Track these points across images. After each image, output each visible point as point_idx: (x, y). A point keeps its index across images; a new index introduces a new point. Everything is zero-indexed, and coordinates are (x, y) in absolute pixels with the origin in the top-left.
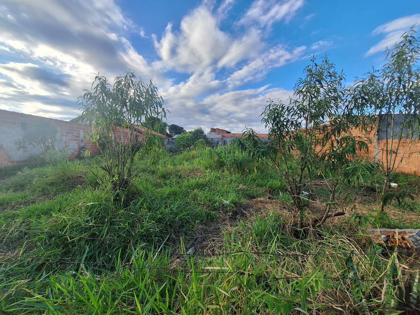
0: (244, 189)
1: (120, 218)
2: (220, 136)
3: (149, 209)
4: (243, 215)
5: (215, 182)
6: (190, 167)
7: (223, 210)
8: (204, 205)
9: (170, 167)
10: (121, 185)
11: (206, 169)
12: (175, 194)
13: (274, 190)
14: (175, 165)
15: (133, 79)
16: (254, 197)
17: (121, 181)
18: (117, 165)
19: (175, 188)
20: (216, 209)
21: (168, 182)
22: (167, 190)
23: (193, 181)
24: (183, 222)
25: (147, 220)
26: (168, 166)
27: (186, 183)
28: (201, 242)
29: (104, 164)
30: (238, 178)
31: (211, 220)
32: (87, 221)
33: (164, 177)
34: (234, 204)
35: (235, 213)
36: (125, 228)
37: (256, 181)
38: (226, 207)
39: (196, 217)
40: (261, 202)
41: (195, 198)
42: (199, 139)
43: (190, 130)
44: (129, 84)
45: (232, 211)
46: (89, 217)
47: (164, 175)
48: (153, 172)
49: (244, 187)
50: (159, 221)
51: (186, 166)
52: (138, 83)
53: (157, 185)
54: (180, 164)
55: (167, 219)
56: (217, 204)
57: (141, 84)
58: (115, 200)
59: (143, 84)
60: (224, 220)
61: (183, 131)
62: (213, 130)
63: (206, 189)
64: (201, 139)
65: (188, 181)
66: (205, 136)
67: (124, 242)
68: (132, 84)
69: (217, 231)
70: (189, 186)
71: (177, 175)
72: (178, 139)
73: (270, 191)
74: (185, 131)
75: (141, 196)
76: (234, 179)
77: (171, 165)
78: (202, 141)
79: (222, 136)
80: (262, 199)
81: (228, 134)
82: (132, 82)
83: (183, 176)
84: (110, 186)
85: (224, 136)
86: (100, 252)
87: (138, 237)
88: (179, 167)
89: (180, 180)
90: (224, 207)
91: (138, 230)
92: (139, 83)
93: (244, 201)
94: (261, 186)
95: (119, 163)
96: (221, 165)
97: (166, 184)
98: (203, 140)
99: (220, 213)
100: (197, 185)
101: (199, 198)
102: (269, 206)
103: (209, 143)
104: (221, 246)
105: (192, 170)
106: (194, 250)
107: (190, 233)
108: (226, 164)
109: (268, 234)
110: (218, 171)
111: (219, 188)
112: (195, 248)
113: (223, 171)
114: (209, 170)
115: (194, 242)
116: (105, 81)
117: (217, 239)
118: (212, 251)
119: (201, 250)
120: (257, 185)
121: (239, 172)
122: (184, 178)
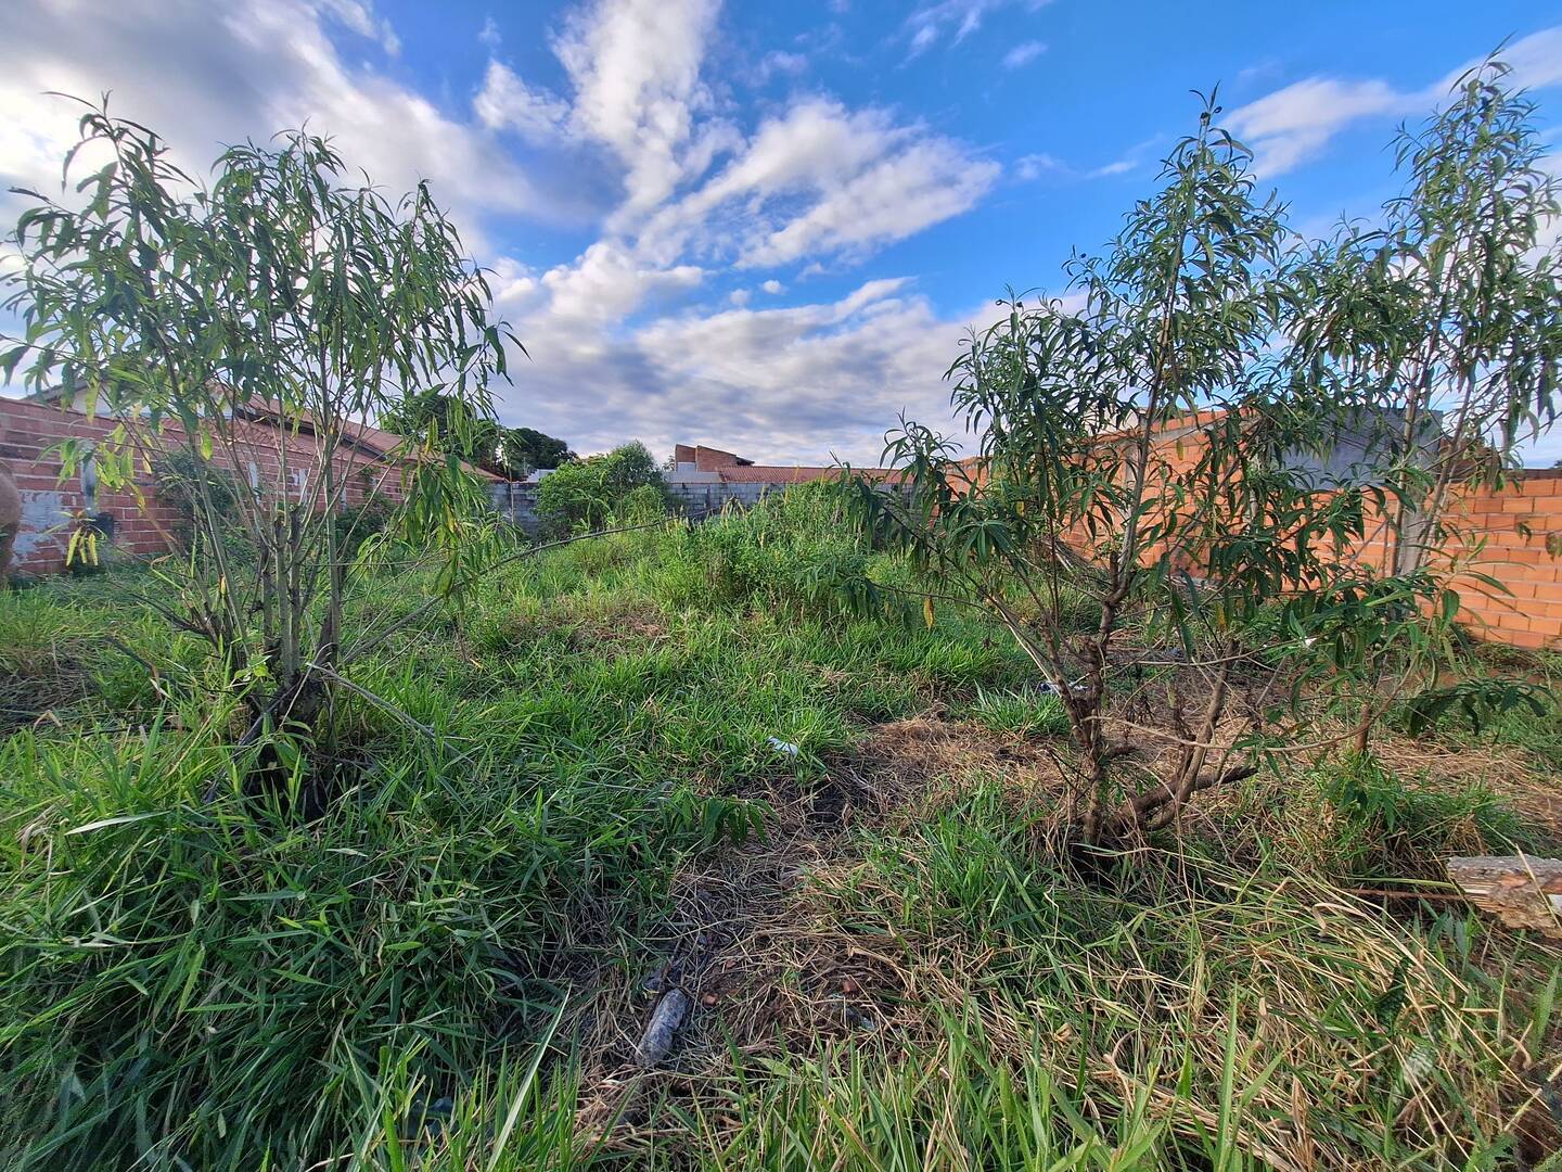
0: (842, 684)
1: (281, 884)
2: (712, 477)
3: (443, 815)
4: (860, 799)
5: (722, 661)
6: (612, 597)
7: (775, 784)
8: (693, 765)
9: (525, 603)
10: (287, 704)
11: (680, 603)
12: (559, 723)
13: (950, 681)
14: (544, 592)
15: (321, 169)
16: (882, 717)
17: (287, 685)
18: (259, 606)
19: (556, 696)
20: (746, 781)
21: (520, 668)
22: (523, 707)
23: (630, 662)
24: (610, 860)
25: (433, 882)
26: (517, 599)
27: (600, 670)
29: (187, 600)
30: (812, 642)
31: (734, 835)
32: (79, 925)
33: (502, 645)
34: (819, 754)
35: (830, 797)
36: (312, 939)
37: (879, 649)
38: (791, 770)
39: (667, 832)
40: (918, 735)
41: (649, 735)
42: (635, 485)
43: (594, 454)
44: (306, 198)
45: (817, 787)
46: (95, 893)
47: (499, 639)
48: (451, 627)
49: (842, 675)
50: (498, 873)
51: (596, 594)
52: (354, 197)
53: (472, 689)
54: (570, 588)
55: (538, 859)
56: (750, 758)
57: (373, 208)
58: (251, 786)
59: (381, 207)
60: (788, 832)
61: (566, 457)
62: (685, 454)
63: (689, 691)
64: (646, 487)
65: (611, 660)
66: (658, 475)
67: (310, 1012)
68: (324, 198)
69: (772, 887)
70: (616, 683)
71: (559, 637)
72: (547, 488)
73: (937, 688)
74: (574, 455)
75: (394, 747)
76: (798, 643)
77: (527, 594)
78: (649, 496)
79: (721, 475)
80: (916, 722)
81: (742, 469)
82: (323, 189)
83: (586, 637)
84: (221, 712)
85: (728, 478)
86: (159, 1098)
87: (389, 975)
88: (568, 603)
89: (575, 658)
90: (778, 770)
91: (389, 938)
92: (361, 198)
93: (857, 738)
94: (903, 669)
95: (269, 596)
96: (737, 587)
97: (511, 677)
98: (652, 489)
99: (766, 797)
100: (650, 675)
101: (666, 737)
102: (948, 750)
103: (672, 500)
104: (806, 973)
105: (622, 614)
106: (682, 1007)
107: (653, 915)
108: (758, 584)
109: (1006, 895)
110: (730, 615)
111: (742, 687)
112: (685, 993)
113: (747, 615)
114: (691, 612)
115: (676, 959)
116: (150, 150)
117: (779, 929)
118: (767, 1004)
119: (711, 1000)
120: (888, 666)
121: (811, 616)
122: (591, 646)
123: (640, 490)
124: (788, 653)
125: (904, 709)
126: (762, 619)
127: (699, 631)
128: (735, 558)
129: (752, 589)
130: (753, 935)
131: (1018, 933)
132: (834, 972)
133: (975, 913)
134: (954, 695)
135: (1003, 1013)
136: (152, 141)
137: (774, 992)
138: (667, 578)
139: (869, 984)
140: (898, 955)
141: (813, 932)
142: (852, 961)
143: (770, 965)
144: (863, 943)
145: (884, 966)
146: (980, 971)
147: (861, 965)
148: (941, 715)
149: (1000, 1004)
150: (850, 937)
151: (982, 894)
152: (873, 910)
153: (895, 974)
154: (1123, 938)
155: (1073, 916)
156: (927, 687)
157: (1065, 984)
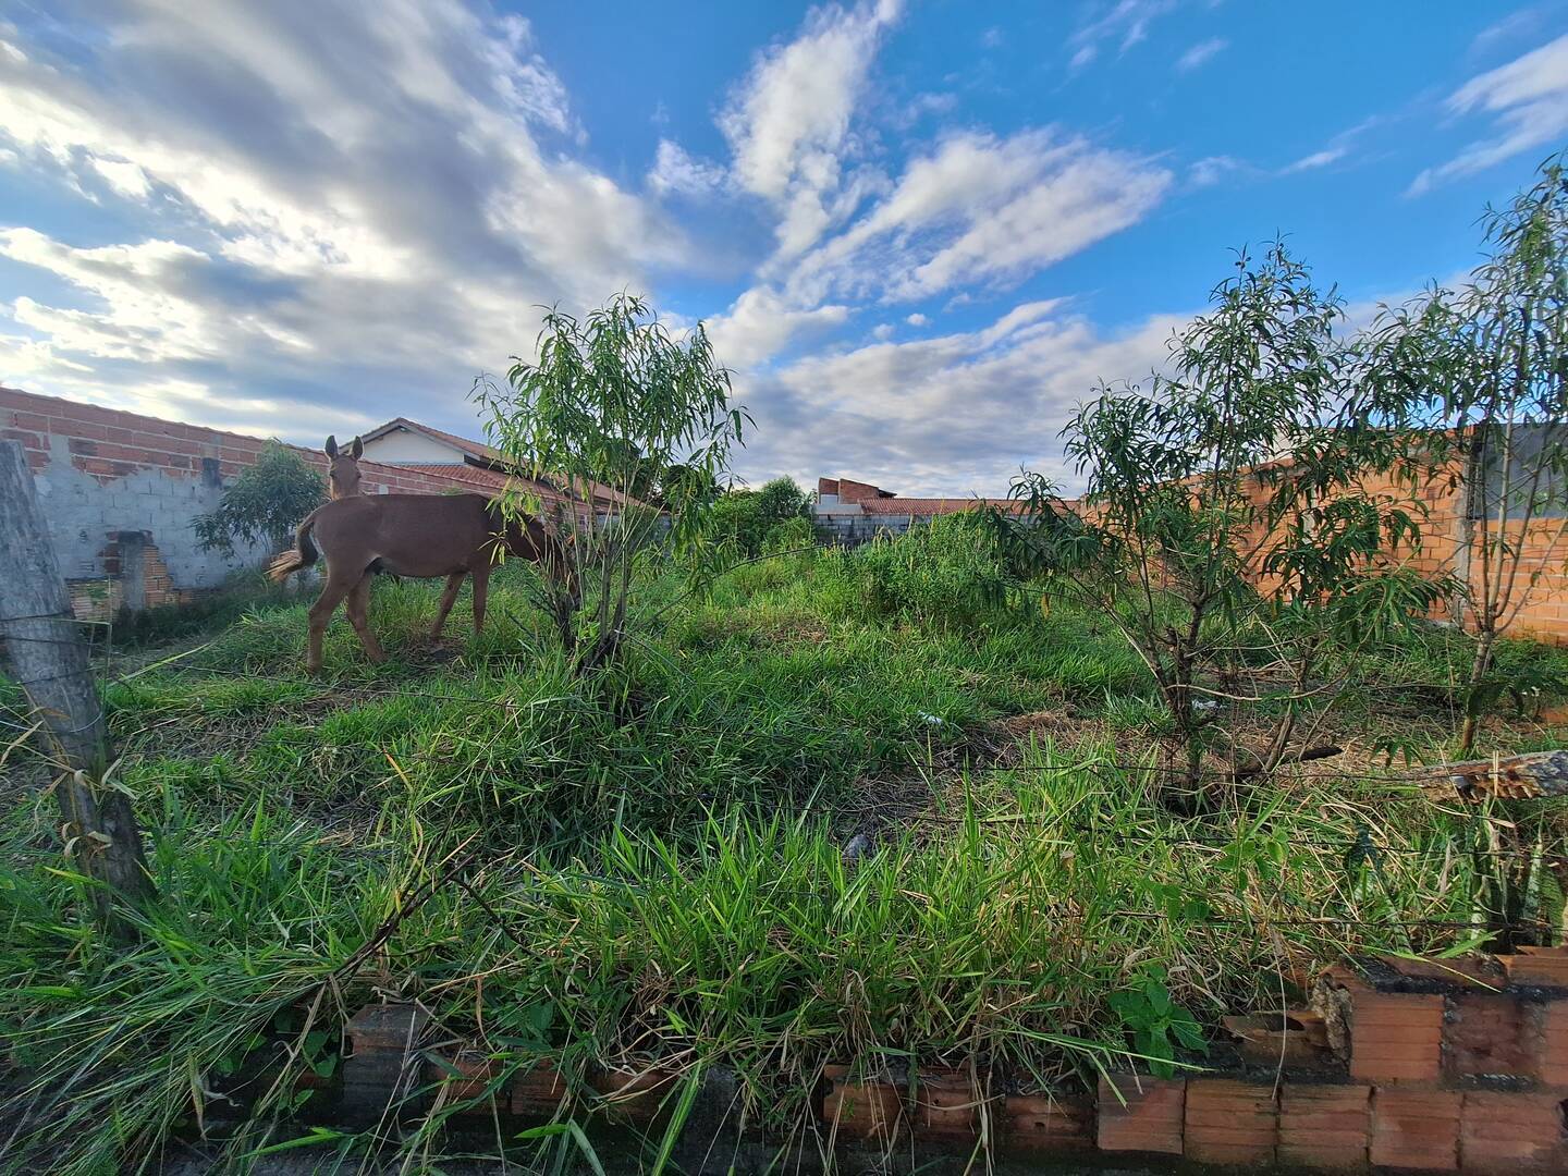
0: (980, 683)
13: (1081, 690)
23: (802, 658)
30: (954, 650)
37: (1016, 660)
47: (697, 638)
49: (978, 677)
65: (786, 656)
70: (794, 670)
73: (1068, 695)
76: (941, 650)
81: (886, 499)
94: (1036, 677)
96: (887, 604)
100: (819, 666)
105: (790, 622)
108: (906, 601)
110: (881, 627)
111: (894, 680)
113: (896, 627)
114: (849, 623)
120: (1023, 675)
121: (954, 630)
122: (768, 647)
124: (932, 658)
125: (1037, 705)
126: (910, 631)
127: (855, 638)
128: (887, 575)
129: (900, 606)
134: (1086, 703)
138: (824, 596)
148: (1070, 715)
156: (1060, 694)
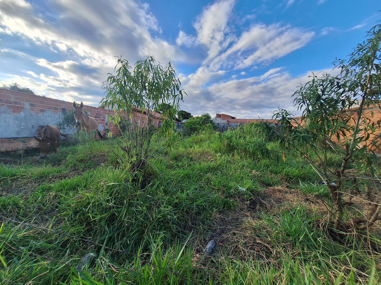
0: (258, 175)
2: (225, 121)
4: (262, 205)
5: (226, 167)
6: (201, 150)
7: (239, 197)
8: (218, 190)
10: (139, 166)
11: (216, 152)
12: (188, 177)
13: (290, 178)
14: (186, 147)
15: (151, 62)
16: (269, 185)
17: (139, 162)
18: (135, 147)
19: (188, 171)
20: (231, 196)
21: (180, 164)
22: (181, 172)
23: (204, 165)
24: (199, 208)
25: (164, 205)
26: (180, 149)
27: (198, 166)
28: (220, 235)
29: (124, 145)
30: (250, 164)
31: (228, 208)
32: (108, 201)
33: (177, 159)
34: (251, 192)
35: (253, 203)
36: (143, 211)
37: (269, 167)
38: (243, 195)
39: (212, 204)
40: (280, 191)
41: (208, 181)
42: (207, 123)
44: (148, 68)
45: (250, 200)
46: (110, 196)
47: (176, 157)
48: (166, 154)
49: (258, 173)
50: (176, 206)
51: (197, 149)
52: (156, 66)
53: (170, 167)
54: (191, 147)
55: (184, 205)
56: (232, 190)
58: (133, 181)
59: (161, 68)
60: (242, 210)
61: (191, 117)
62: (219, 116)
63: (218, 173)
64: (209, 124)
65: (200, 164)
66: (212, 121)
67: (142, 226)
68: (151, 68)
69: (237, 222)
70: (201, 169)
71: (188, 158)
72: (186, 124)
73: (286, 179)
75: (156, 177)
76: (246, 164)
77: (182, 148)
78: (210, 126)
79: (227, 121)
80: (280, 187)
81: (233, 119)
82: (151, 65)
83: (194, 158)
84: (129, 166)
85: (229, 122)
88: (191, 150)
89: (192, 163)
90: (240, 194)
91: (156, 215)
92: (158, 67)
93: (261, 189)
94: (276, 173)
95: (137, 145)
96: (231, 149)
97: (178, 166)
98: (211, 124)
99: (236, 200)
100: (209, 168)
101: (212, 183)
102: (289, 196)
103: (215, 127)
104: (245, 243)
105: (203, 153)
106: (214, 244)
107: (208, 222)
108: (236, 148)
109: (304, 236)
110: (229, 155)
111: (231, 173)
112: (215, 241)
113: (233, 156)
114: (219, 154)
115: (213, 233)
116: (127, 64)
117: (238, 232)
118: (235, 248)
119: (221, 244)
120: (272, 172)
121: (250, 157)
122: (196, 160)
123: (208, 124)
124: (243, 166)
125: (276, 183)
126: (237, 157)
127: (221, 159)
128: (231, 141)
129: (235, 149)
130: (232, 232)
131: (308, 247)
132: (253, 245)
133: (295, 239)
134: (292, 182)
135: (302, 267)
136: (127, 62)
137: (237, 246)
138: (214, 146)
139: (262, 250)
140: (271, 245)
141: (247, 235)
142: (258, 244)
143: (236, 240)
144: (261, 240)
145: (267, 247)
146: (295, 255)
147: (260, 245)
148: (287, 187)
149: (301, 265)
150: (258, 238)
151: (297, 235)
152: (264, 232)
153: (270, 250)
154: (345, 257)
155: (328, 248)
156: (284, 179)
157: (323, 264)
